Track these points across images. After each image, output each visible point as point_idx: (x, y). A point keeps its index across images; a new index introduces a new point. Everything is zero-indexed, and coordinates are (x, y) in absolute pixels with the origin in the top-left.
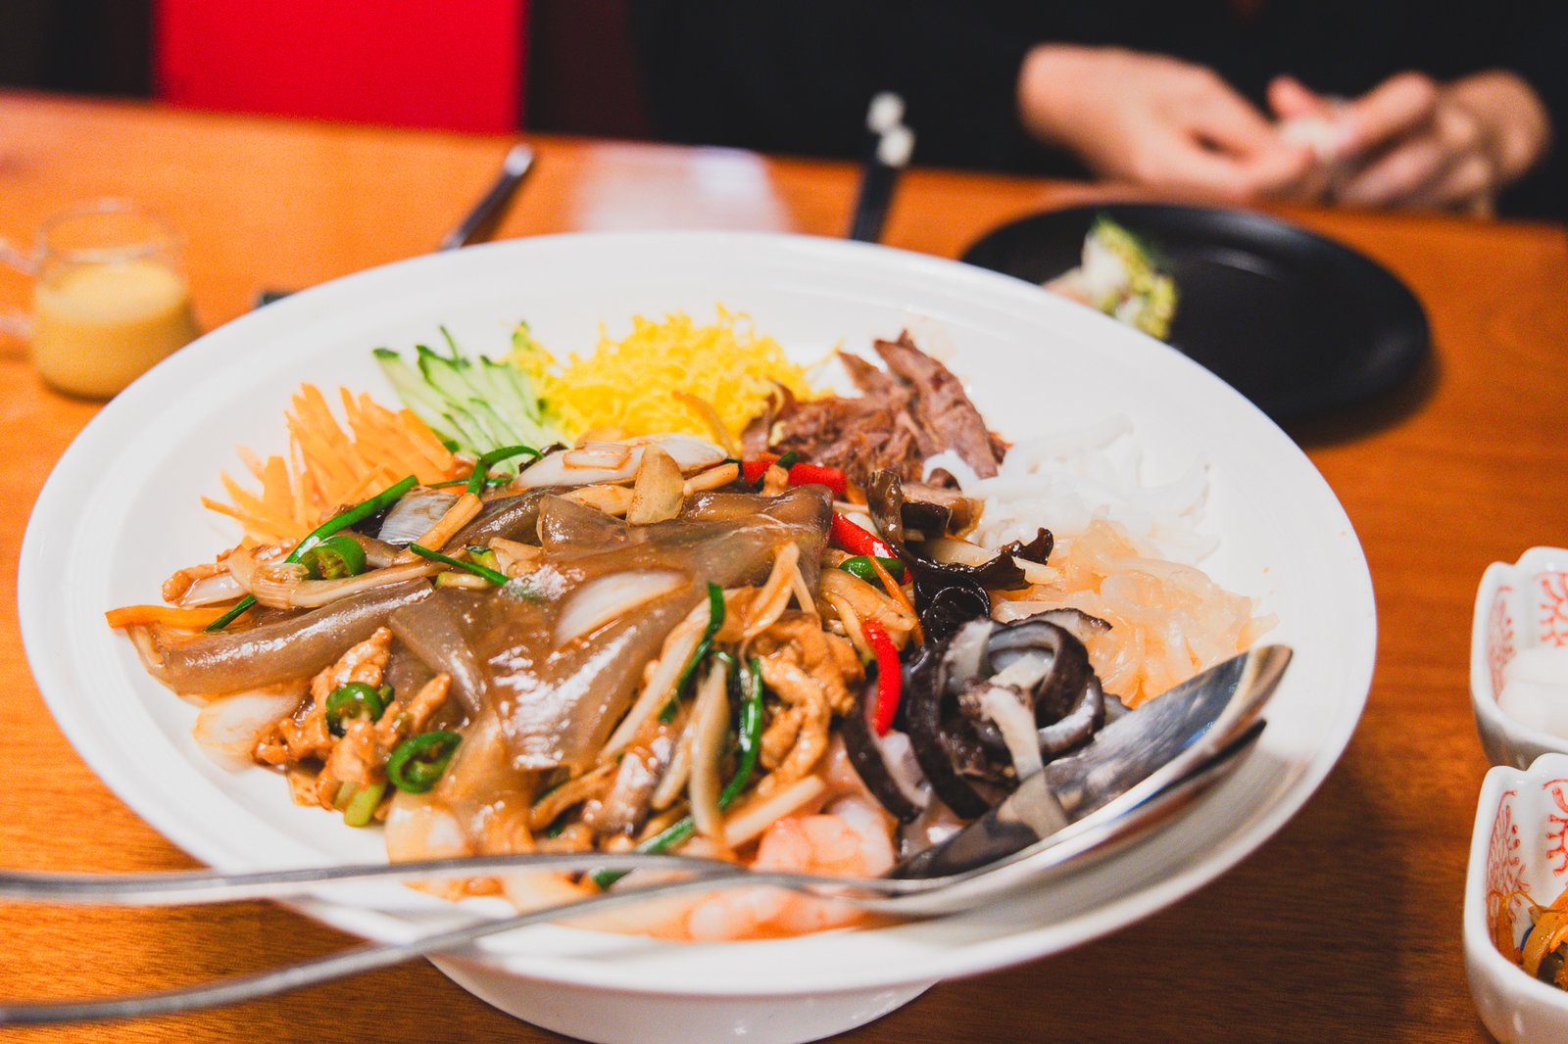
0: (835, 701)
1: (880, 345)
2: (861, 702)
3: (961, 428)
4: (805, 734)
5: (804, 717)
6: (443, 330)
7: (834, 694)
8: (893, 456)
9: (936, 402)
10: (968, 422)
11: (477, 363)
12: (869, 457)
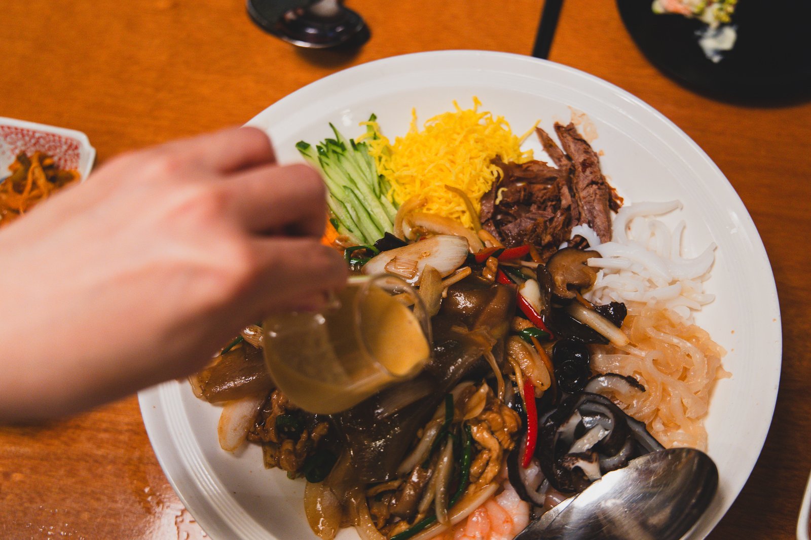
0: (506, 446)
1: (558, 127)
2: (518, 443)
3: (594, 200)
4: (491, 464)
5: (490, 457)
6: (331, 125)
7: (505, 444)
8: (556, 227)
9: (583, 179)
10: (598, 196)
11: (349, 146)
12: (543, 232)
